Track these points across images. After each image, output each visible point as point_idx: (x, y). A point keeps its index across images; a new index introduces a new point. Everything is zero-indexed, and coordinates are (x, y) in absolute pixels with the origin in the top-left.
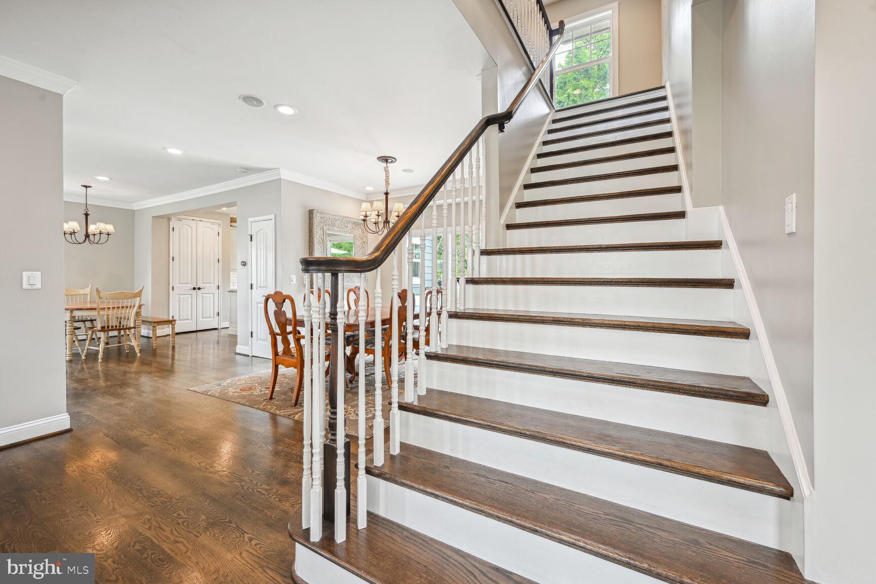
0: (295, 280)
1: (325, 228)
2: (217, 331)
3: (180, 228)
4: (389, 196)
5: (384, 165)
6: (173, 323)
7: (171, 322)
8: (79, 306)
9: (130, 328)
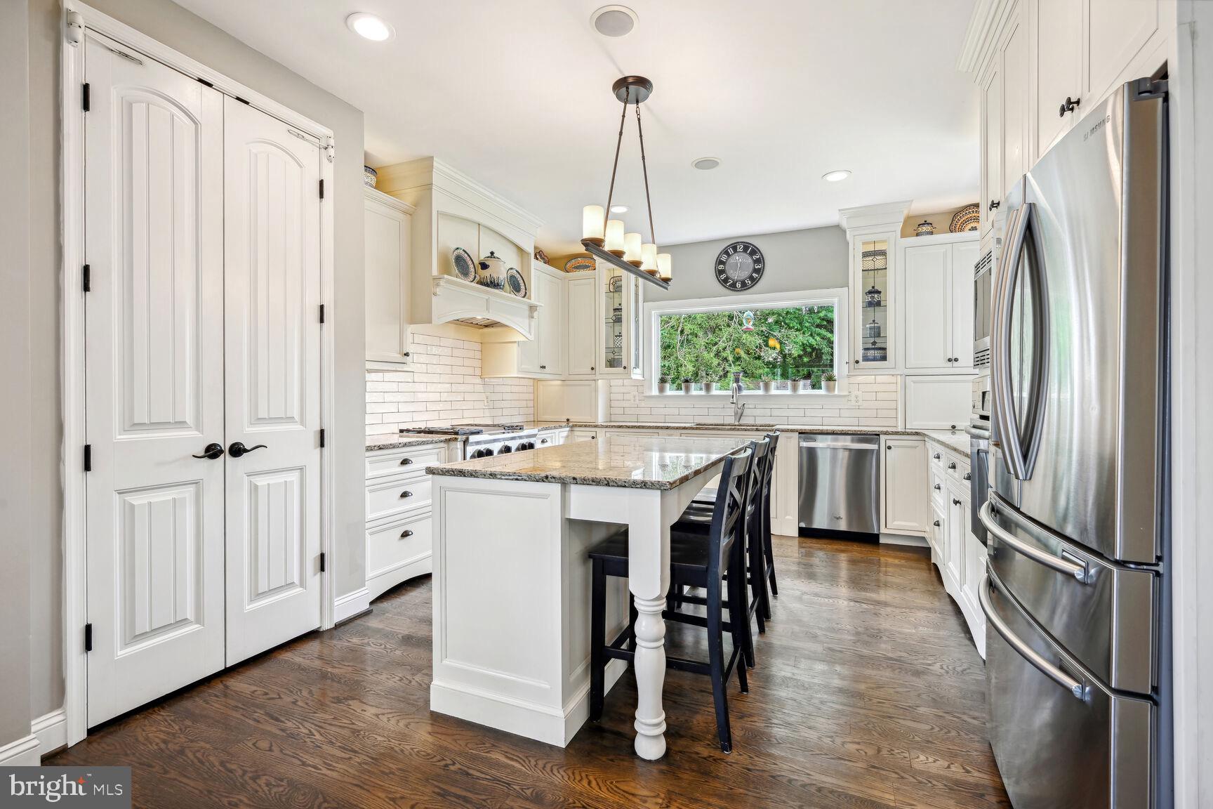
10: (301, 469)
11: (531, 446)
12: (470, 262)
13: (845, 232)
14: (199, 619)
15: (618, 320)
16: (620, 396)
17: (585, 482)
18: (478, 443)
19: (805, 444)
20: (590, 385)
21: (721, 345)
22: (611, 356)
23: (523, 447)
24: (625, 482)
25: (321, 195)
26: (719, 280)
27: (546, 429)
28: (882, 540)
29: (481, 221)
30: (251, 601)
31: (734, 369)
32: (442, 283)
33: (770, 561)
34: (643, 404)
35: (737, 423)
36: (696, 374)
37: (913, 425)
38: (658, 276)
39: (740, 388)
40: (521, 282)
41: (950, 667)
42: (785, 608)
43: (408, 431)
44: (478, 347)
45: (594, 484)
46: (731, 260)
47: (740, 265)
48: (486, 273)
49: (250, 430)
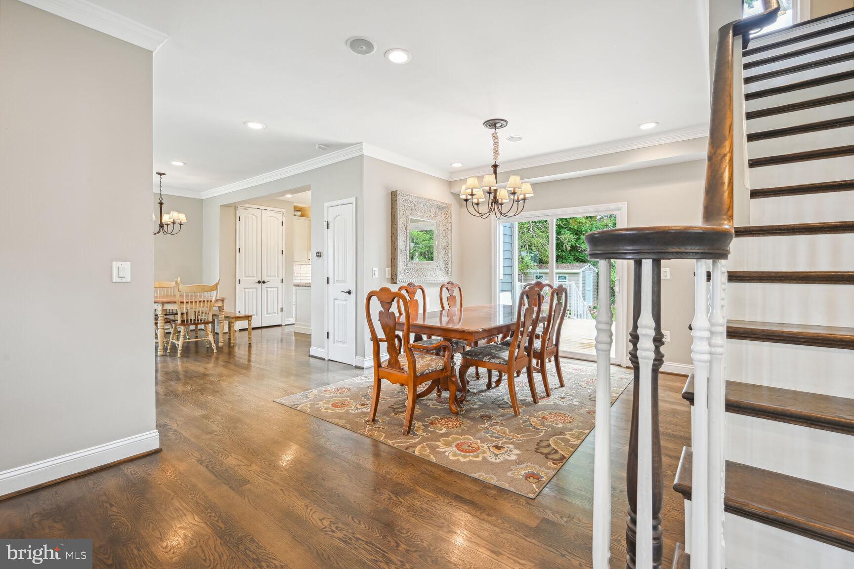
0: (377, 273)
1: (408, 212)
2: (279, 328)
3: (246, 218)
4: (499, 170)
5: (493, 131)
6: (250, 319)
7: (248, 318)
8: (169, 299)
9: (208, 323)
10: (277, 287)
25: (282, 225)
30: (267, 315)
49: (266, 278)
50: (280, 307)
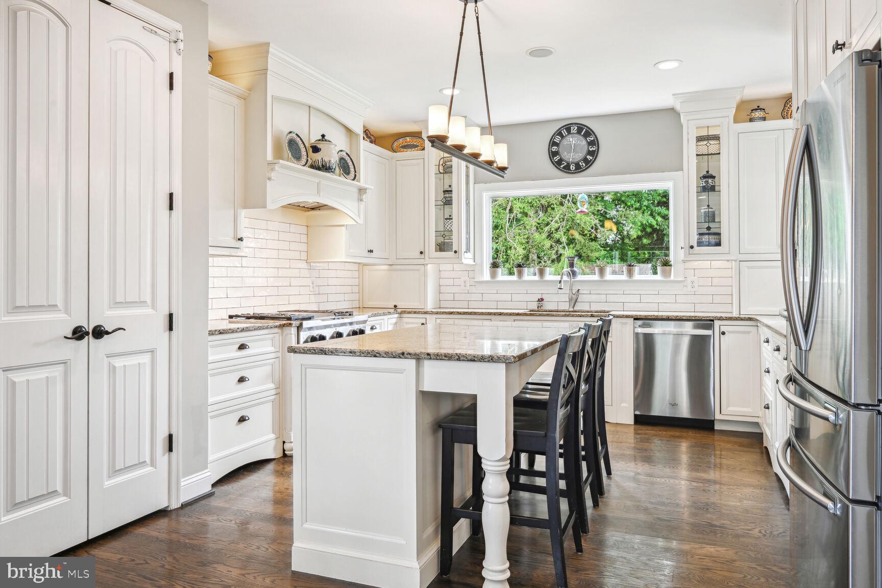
10: (152, 352)
11: (362, 332)
12: (302, 146)
13: (678, 115)
14: (66, 492)
15: (448, 202)
16: (450, 282)
17: (438, 357)
18: (310, 329)
19: (640, 330)
20: (418, 270)
21: (554, 225)
22: (441, 240)
23: (355, 333)
24: (474, 357)
25: (171, 87)
26: (552, 162)
27: (375, 315)
28: (717, 427)
29: (314, 103)
30: (110, 477)
31: (568, 252)
32: (277, 167)
33: (604, 443)
34: (473, 290)
35: (572, 309)
36: (527, 257)
37: (746, 312)
38: (495, 165)
39: (574, 274)
40: (350, 164)
41: (768, 532)
42: (619, 486)
43: (237, 316)
44: (304, 230)
45: (446, 358)
46: (565, 142)
47: (574, 148)
48: (317, 157)
49: (109, 313)
50: (162, 435)
